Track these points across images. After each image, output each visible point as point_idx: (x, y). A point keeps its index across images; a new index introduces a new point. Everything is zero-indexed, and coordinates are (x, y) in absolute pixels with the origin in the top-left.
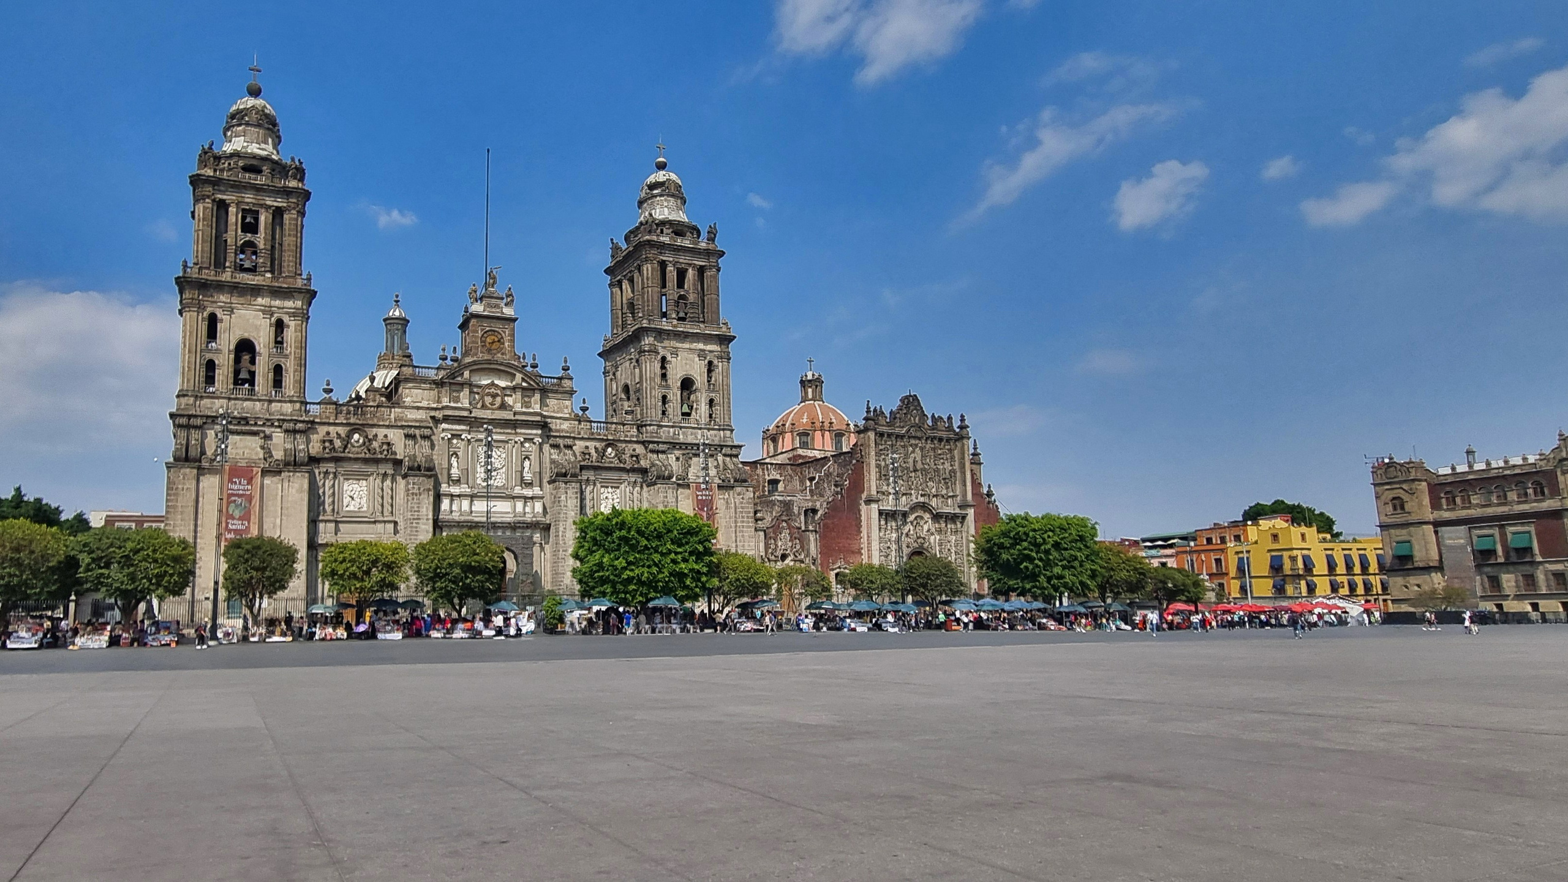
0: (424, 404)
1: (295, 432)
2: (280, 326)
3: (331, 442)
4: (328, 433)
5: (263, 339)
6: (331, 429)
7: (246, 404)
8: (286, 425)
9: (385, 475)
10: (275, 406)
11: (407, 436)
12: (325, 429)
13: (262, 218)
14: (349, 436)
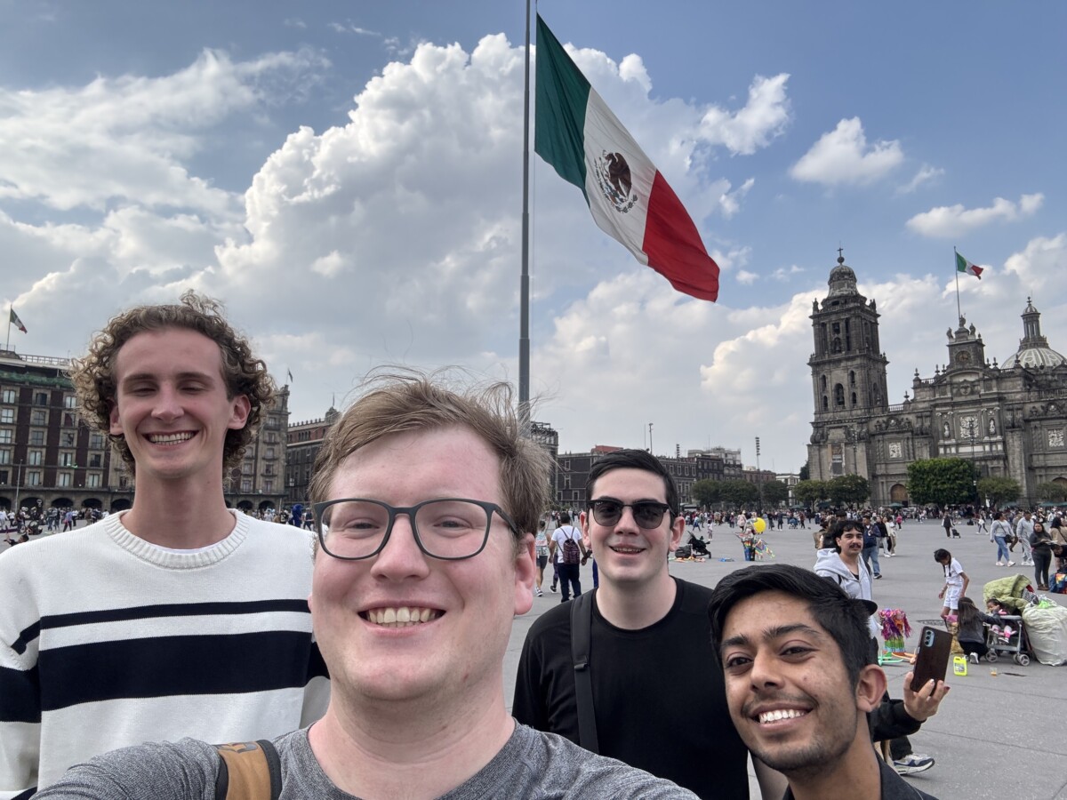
0: (928, 399)
1: (862, 423)
2: (852, 374)
3: (880, 426)
4: (878, 422)
5: (845, 381)
6: (881, 420)
7: (842, 413)
8: (859, 421)
9: (908, 438)
10: (854, 412)
11: (918, 417)
12: (877, 419)
13: (841, 326)
14: (888, 421)
